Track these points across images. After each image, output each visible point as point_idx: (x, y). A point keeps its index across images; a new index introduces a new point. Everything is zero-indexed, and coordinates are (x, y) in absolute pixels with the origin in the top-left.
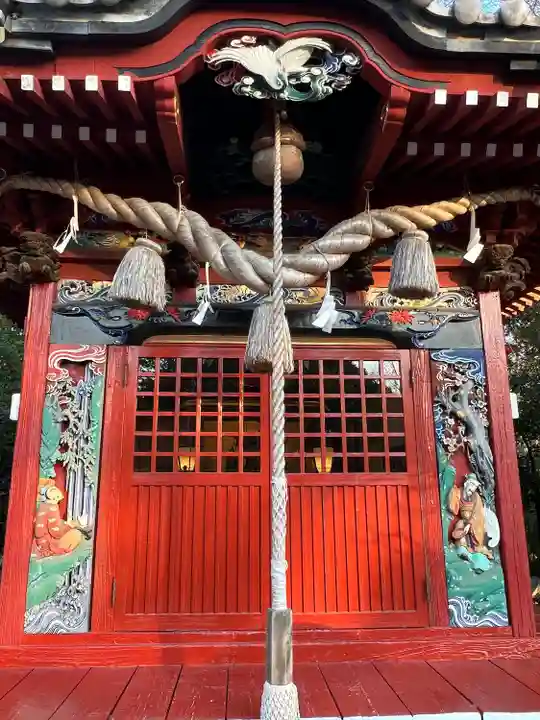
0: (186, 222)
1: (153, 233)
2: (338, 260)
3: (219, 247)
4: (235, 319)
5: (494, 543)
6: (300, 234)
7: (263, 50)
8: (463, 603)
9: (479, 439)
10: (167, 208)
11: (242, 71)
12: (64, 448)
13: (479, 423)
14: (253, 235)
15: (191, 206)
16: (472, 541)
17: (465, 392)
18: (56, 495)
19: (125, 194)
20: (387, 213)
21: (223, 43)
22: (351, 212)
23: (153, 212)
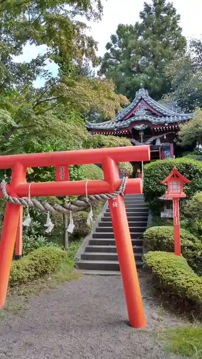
2: (150, 143)
6: (145, 140)
11: (137, 128)
21: (135, 126)
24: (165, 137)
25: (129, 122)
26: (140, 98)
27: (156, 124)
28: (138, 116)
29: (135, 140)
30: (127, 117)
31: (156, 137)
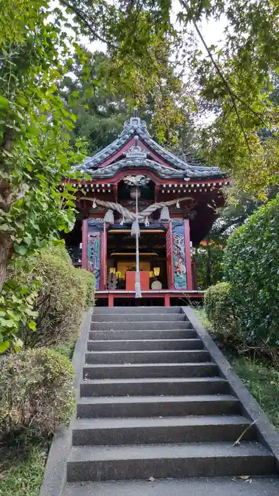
0: (118, 207)
1: (111, 209)
2: (149, 214)
3: (125, 212)
4: (129, 226)
5: (184, 272)
6: (142, 207)
7: (133, 178)
8: (178, 284)
9: (182, 251)
10: (113, 203)
11: (129, 181)
12: (92, 254)
13: (182, 248)
14: (131, 208)
15: (119, 203)
16: (180, 272)
17: (179, 241)
18: (91, 263)
19: (105, 200)
20: (159, 204)
21: (126, 176)
22: (153, 203)
23: (111, 204)
24: (178, 206)
25: (116, 167)
26: (132, 131)
27: (167, 177)
28: (133, 159)
29: (121, 207)
30: (113, 159)
31: (162, 204)
